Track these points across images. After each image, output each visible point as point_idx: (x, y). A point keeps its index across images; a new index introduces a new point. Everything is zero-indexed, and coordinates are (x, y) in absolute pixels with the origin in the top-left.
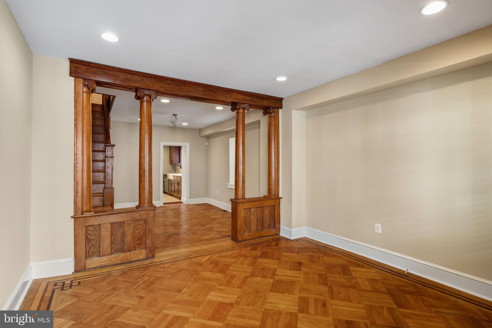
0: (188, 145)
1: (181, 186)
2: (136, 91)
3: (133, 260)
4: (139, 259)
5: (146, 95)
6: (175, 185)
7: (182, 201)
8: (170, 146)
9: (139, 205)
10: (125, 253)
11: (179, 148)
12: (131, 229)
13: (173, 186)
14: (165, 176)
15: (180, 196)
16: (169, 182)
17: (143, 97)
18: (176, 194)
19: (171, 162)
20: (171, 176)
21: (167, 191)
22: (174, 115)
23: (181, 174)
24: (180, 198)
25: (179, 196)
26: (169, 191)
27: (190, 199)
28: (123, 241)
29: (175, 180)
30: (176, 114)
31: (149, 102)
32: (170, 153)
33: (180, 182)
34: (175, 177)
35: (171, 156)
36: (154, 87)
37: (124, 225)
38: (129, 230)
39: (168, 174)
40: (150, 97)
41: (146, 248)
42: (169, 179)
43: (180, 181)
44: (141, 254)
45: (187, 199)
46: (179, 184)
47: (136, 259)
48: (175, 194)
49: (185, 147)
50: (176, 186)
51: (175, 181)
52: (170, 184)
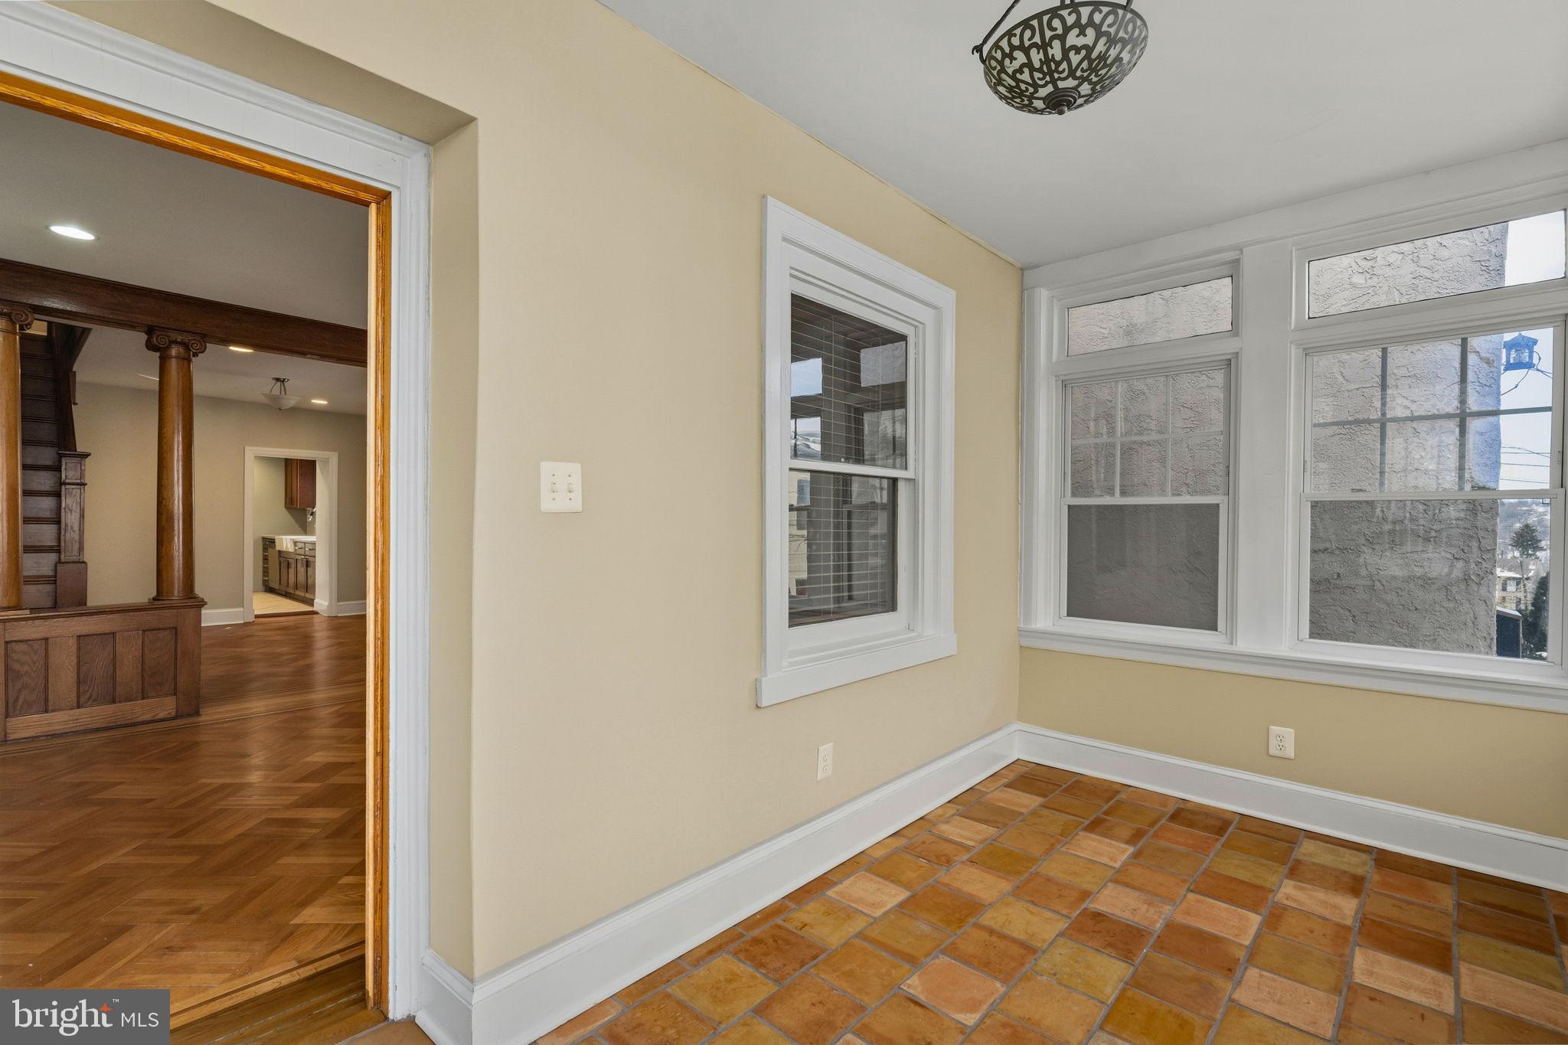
0: (334, 458)
1: (315, 569)
2: (150, 331)
3: (141, 719)
4: (157, 717)
5: (176, 342)
6: (299, 565)
7: (316, 608)
8: (286, 459)
9: (157, 596)
10: (119, 704)
11: (309, 467)
12: (133, 649)
13: (292, 571)
14: (268, 543)
15: (311, 597)
16: (282, 559)
17: (168, 347)
18: (300, 593)
19: (290, 503)
20: (286, 543)
21: (275, 585)
22: (278, 380)
23: (314, 537)
24: (311, 602)
25: (308, 595)
26: (280, 584)
27: (339, 604)
28: (114, 677)
29: (298, 552)
30: (284, 379)
31: (184, 359)
32: (289, 477)
33: (311, 559)
34: (298, 544)
35: (289, 485)
36: (199, 325)
37: (114, 640)
38: (129, 654)
39: (277, 538)
40: (185, 345)
41: (175, 694)
42: (279, 551)
43: (312, 554)
44: (166, 706)
45: (331, 601)
46: (309, 564)
47: (147, 717)
48: (297, 593)
49: (326, 461)
50: (301, 570)
51: (299, 557)
52: (284, 565)
